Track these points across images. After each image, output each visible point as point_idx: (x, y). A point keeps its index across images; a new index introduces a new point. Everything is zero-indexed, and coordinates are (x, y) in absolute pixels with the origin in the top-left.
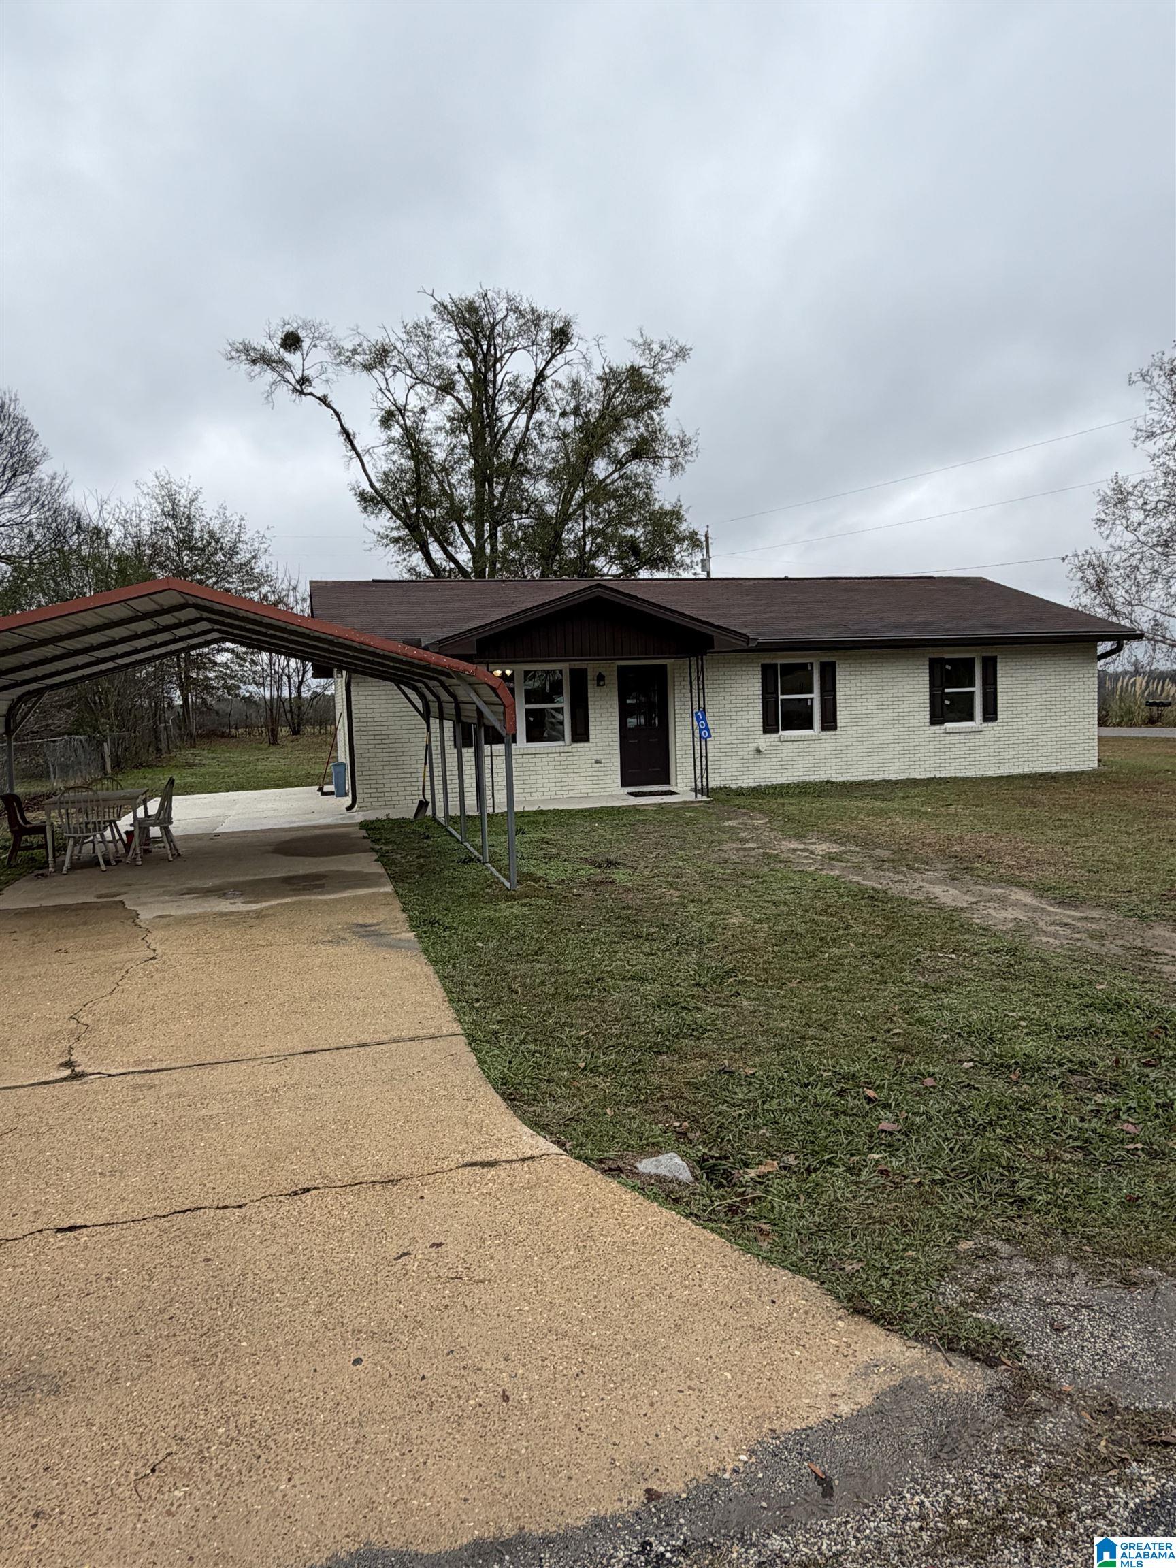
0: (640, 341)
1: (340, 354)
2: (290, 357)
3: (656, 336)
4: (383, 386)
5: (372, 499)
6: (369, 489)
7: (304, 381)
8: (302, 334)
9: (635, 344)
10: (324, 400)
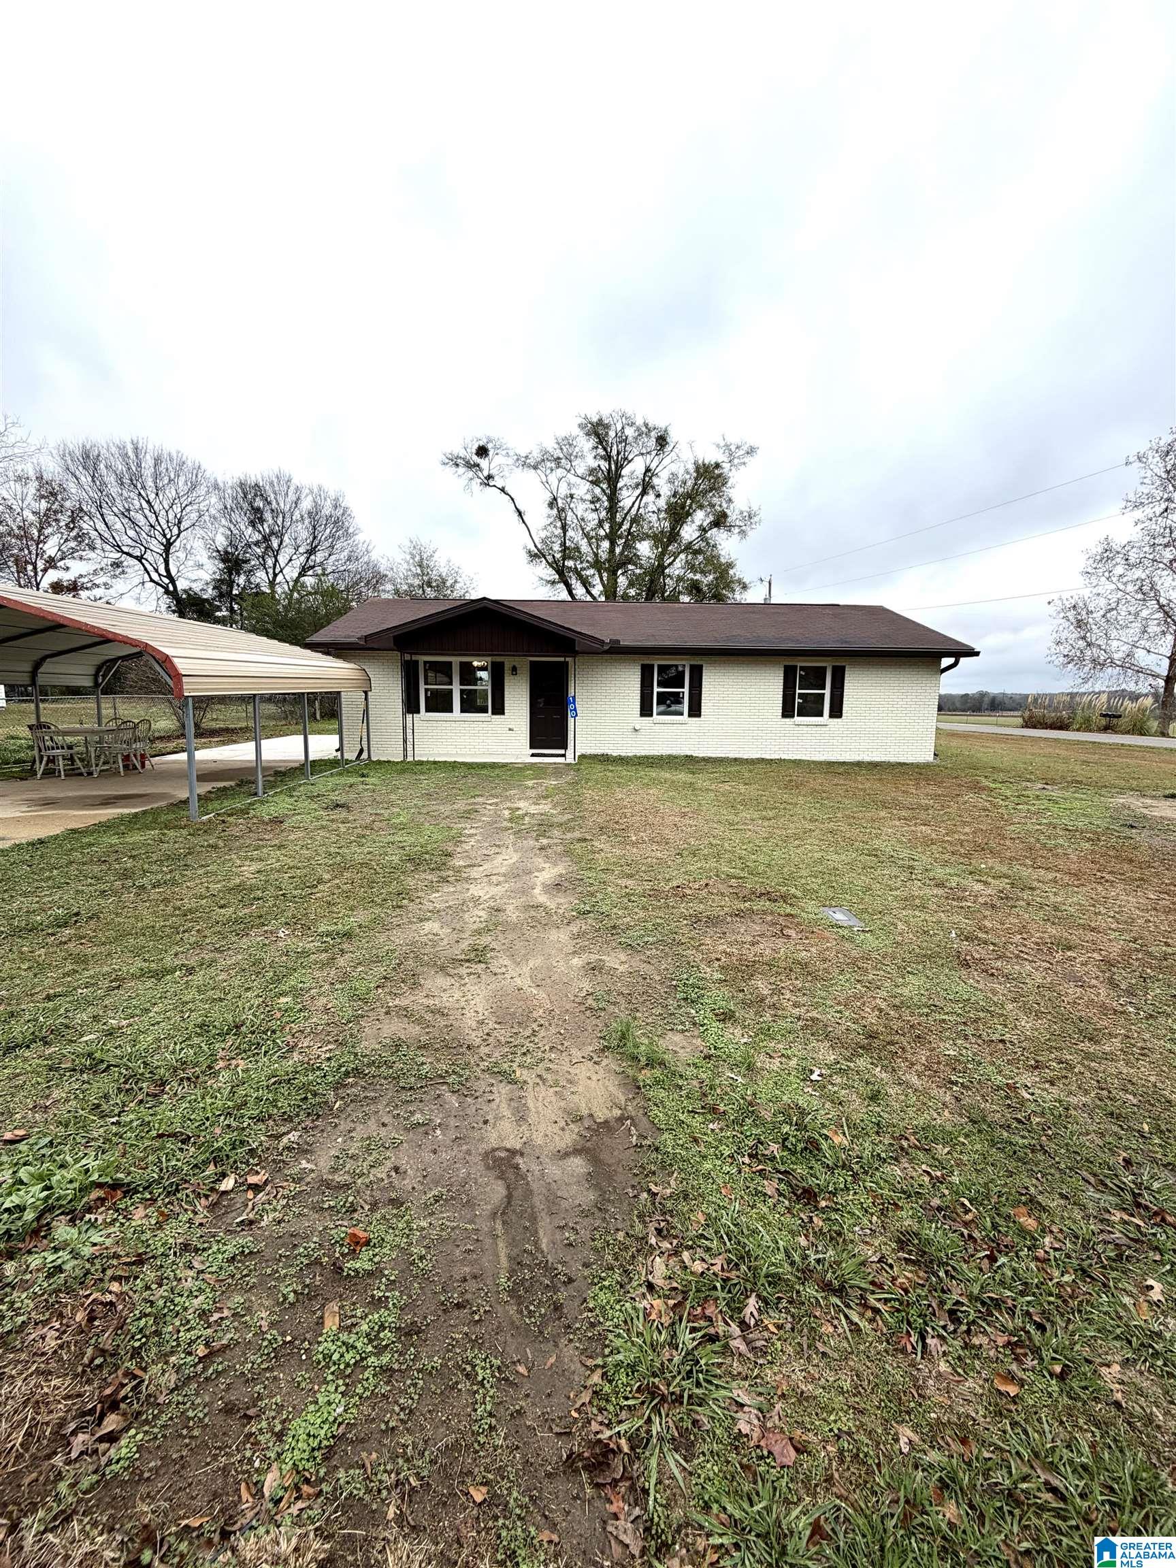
0: (722, 444)
1: (518, 460)
2: (484, 463)
3: (733, 439)
4: (544, 479)
5: (536, 556)
6: (533, 548)
7: (490, 477)
8: (490, 446)
9: (718, 446)
10: (503, 490)
